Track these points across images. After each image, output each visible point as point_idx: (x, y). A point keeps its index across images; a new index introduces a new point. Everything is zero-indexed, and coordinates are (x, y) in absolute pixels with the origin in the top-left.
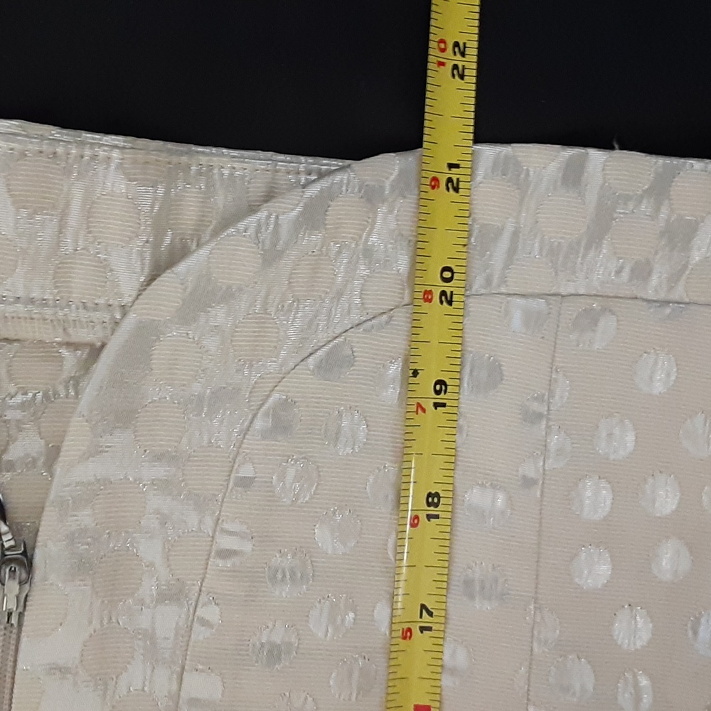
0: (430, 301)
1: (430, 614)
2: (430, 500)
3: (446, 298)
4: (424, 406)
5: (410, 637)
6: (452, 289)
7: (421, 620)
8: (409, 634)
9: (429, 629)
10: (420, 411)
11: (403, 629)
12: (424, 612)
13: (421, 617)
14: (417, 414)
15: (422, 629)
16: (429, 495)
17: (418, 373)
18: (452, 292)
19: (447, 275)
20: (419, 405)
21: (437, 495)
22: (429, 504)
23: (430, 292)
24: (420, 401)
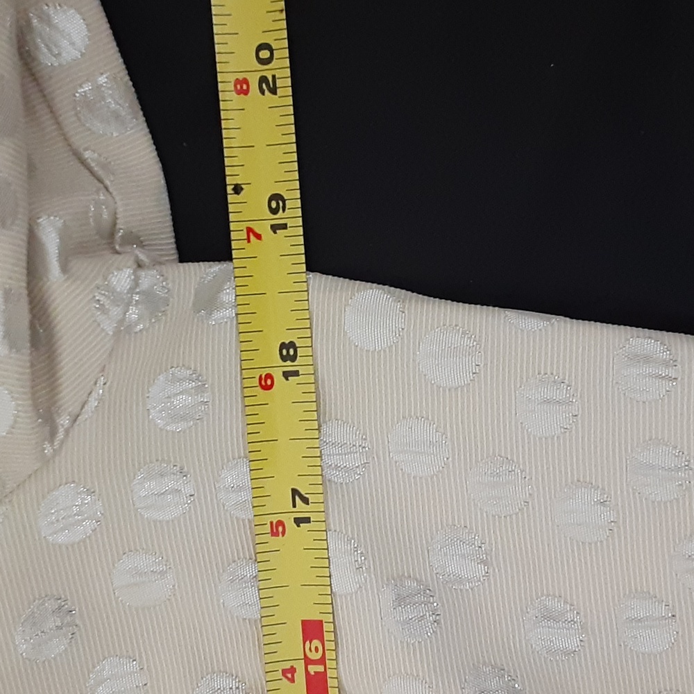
0: (246, 92)
1: (306, 501)
2: (284, 352)
3: (268, 85)
4: (258, 231)
5: (283, 533)
6: (273, 72)
7: (294, 510)
8: (280, 529)
9: (307, 520)
10: (252, 237)
11: (272, 523)
12: (297, 498)
13: (294, 506)
14: (249, 241)
15: (298, 521)
16: (283, 346)
17: (242, 189)
18: (274, 77)
19: (265, 54)
20: (250, 230)
21: (292, 345)
22: (284, 358)
23: (245, 81)
24: (251, 225)
